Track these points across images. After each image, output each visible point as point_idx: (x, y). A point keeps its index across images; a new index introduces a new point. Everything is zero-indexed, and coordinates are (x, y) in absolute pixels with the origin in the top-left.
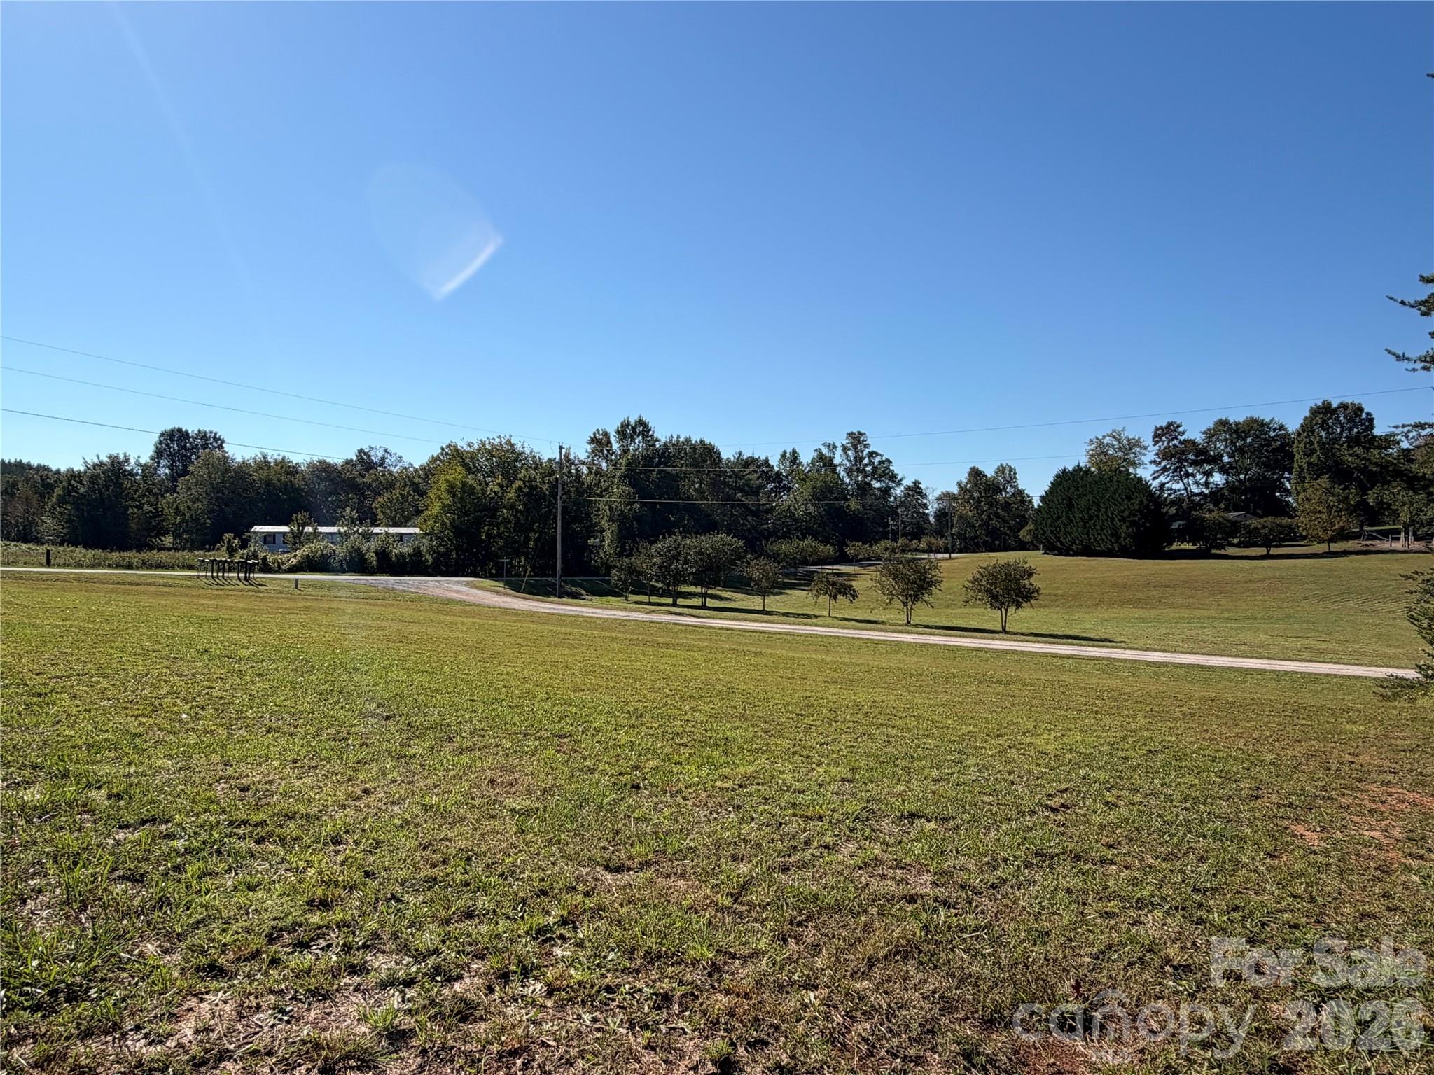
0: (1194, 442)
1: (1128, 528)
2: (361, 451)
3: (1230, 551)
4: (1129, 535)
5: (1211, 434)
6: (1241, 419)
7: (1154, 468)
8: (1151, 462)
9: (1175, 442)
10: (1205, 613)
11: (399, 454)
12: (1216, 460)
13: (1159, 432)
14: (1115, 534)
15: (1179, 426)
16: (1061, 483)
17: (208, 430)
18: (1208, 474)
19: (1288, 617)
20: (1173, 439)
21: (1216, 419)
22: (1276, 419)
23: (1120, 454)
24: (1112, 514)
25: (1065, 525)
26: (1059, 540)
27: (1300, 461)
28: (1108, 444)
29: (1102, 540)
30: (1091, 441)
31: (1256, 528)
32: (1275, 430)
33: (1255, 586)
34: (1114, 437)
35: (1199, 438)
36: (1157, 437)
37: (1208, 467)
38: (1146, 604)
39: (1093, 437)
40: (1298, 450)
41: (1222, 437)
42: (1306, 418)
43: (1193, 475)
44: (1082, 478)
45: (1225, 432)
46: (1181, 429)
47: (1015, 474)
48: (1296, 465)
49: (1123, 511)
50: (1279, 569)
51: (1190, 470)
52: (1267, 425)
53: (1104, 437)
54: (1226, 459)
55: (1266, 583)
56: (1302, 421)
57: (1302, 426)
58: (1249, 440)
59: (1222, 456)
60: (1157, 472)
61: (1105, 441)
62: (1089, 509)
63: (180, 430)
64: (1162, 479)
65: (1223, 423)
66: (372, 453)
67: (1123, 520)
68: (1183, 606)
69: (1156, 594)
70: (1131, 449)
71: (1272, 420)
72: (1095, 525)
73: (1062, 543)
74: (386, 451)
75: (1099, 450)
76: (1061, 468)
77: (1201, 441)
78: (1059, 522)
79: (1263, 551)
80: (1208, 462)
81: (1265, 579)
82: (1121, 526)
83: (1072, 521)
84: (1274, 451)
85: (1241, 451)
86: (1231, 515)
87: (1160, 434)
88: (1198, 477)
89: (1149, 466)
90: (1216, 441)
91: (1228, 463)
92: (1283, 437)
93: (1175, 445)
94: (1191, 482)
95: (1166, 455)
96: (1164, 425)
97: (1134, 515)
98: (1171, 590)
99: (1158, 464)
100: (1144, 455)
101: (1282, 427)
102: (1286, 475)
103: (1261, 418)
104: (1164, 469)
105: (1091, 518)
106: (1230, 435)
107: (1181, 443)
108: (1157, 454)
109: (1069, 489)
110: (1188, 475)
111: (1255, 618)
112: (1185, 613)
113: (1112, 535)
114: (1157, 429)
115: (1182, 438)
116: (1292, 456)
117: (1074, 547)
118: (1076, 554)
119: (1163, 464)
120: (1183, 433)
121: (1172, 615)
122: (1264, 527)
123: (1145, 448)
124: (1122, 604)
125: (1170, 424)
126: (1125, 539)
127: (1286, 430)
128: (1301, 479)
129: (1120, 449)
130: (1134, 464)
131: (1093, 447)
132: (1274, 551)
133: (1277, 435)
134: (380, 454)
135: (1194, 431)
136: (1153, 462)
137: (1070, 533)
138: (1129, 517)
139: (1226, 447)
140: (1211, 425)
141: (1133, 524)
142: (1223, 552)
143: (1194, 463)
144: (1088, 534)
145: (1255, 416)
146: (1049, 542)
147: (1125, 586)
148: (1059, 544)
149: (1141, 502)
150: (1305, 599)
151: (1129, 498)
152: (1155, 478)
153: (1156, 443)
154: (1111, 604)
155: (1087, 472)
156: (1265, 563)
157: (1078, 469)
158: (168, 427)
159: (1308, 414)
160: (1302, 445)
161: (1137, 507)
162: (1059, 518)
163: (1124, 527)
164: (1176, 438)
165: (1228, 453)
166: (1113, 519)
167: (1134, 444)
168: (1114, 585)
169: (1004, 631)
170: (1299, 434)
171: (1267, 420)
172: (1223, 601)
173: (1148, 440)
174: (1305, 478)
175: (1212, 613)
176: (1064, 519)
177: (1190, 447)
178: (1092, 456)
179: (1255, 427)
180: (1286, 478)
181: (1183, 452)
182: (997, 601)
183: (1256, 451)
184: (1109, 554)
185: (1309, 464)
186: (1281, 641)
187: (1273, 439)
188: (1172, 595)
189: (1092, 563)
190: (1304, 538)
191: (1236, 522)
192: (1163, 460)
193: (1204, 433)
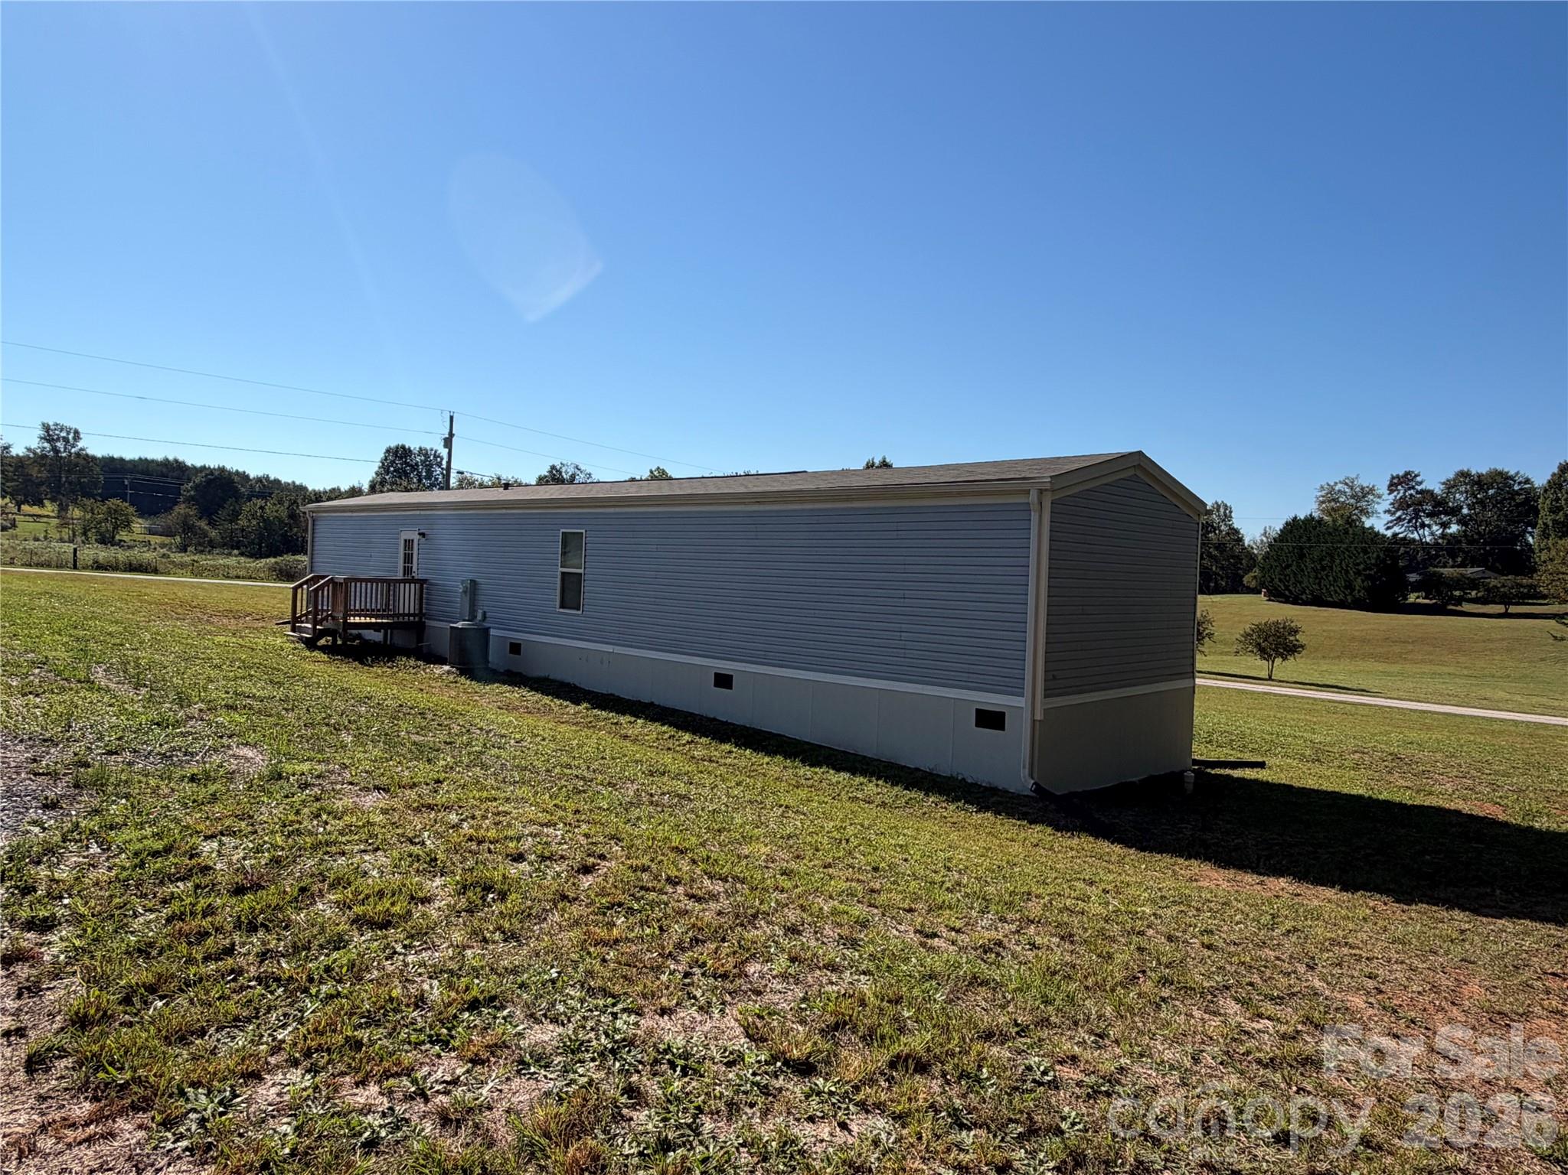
0: (1431, 493)
1: (1363, 581)
2: (553, 467)
3: (1467, 607)
4: (1364, 588)
5: (1450, 486)
6: (1484, 471)
7: (1388, 517)
8: (1385, 512)
9: (1412, 492)
10: (1446, 669)
11: (588, 471)
12: (1455, 511)
13: (1395, 481)
14: (1349, 586)
15: (1416, 476)
16: (1291, 532)
17: (428, 448)
18: (1445, 525)
19: (1525, 676)
20: (1410, 489)
21: (1458, 469)
22: (1522, 473)
23: (1352, 501)
24: (1347, 566)
25: (1295, 574)
26: (1287, 588)
27: (1545, 517)
28: (1339, 491)
29: (1336, 592)
30: (1322, 487)
31: (1495, 586)
32: (1520, 483)
33: (1491, 646)
34: (1346, 484)
35: (1438, 489)
36: (1392, 486)
37: (1444, 518)
38: (1385, 658)
39: (1324, 483)
40: (1543, 505)
41: (1463, 489)
42: (1554, 475)
43: (1429, 526)
44: (1315, 528)
45: (1466, 484)
46: (1419, 479)
47: (1231, 512)
48: (1540, 522)
49: (1358, 564)
50: (1518, 630)
51: (1427, 521)
52: (1512, 478)
53: (1336, 483)
54: (1465, 511)
55: (1505, 643)
56: (1549, 478)
57: (1549, 482)
58: (1491, 492)
59: (1462, 507)
60: (1391, 522)
61: (1337, 488)
62: (1321, 560)
63: (403, 447)
64: (1396, 529)
65: (1464, 475)
66: (563, 470)
67: (1358, 573)
68: (1423, 661)
69: (1397, 649)
70: (1364, 497)
71: (1517, 473)
72: (1327, 576)
73: (1290, 591)
74: (577, 467)
75: (1330, 496)
76: (1292, 515)
77: (1439, 492)
78: (1288, 572)
79: (1500, 609)
80: (1446, 514)
81: (1503, 639)
82: (1355, 579)
83: (1302, 570)
84: (1518, 505)
85: (1481, 502)
86: (1470, 571)
87: (1397, 482)
88: (1435, 528)
89: (1382, 515)
90: (1455, 493)
91: (1467, 515)
92: (1527, 491)
93: (1411, 495)
94: (1426, 533)
95: (1401, 504)
96: (1401, 473)
97: (1371, 569)
98: (1410, 647)
99: (1393, 514)
100: (1378, 503)
101: (1527, 481)
102: (1530, 529)
103: (1506, 470)
104: (1399, 519)
105: (1323, 569)
106: (1472, 487)
107: (1418, 492)
108: (1392, 504)
109: (1300, 537)
110: (1423, 525)
111: (1493, 676)
112: (1427, 668)
113: (1346, 587)
114: (1393, 478)
115: (1419, 488)
116: (1536, 512)
117: (1304, 597)
118: (1305, 603)
119: (1399, 514)
120: (1420, 483)
121: (1414, 670)
122: (1504, 586)
123: (1379, 497)
124: (1365, 657)
125: (1407, 473)
126: (1359, 591)
127: (1532, 483)
128: (1545, 535)
129: (1353, 497)
130: (1367, 514)
131: (1323, 493)
132: (1513, 609)
133: (1521, 489)
134: (571, 471)
135: (1433, 482)
136: (1388, 511)
137: (1301, 583)
138: (1364, 570)
139: (1467, 498)
140: (1451, 476)
141: (1368, 577)
142: (1459, 608)
143: (1430, 515)
144: (1319, 584)
145: (1499, 468)
146: (1276, 589)
147: (1364, 641)
148: (1287, 593)
149: (1378, 556)
150: (1542, 660)
151: (1365, 551)
152: (1388, 528)
153: (1391, 492)
154: (1353, 657)
155: (1320, 521)
156: (1504, 622)
157: (1310, 519)
158: (393, 445)
159: (1556, 471)
160: (1548, 502)
161: (1373, 561)
162: (1288, 566)
163: (1359, 580)
164: (1413, 488)
165: (1468, 505)
166: (1347, 572)
167: (1366, 493)
168: (1353, 639)
169: (1270, 678)
170: (1546, 491)
171: (1512, 473)
172: (1462, 659)
173: (1384, 488)
174: (1549, 535)
175: (1451, 670)
176: (1294, 568)
177: (1428, 497)
178: (1323, 502)
179: (1501, 479)
180: (1530, 533)
181: (1420, 504)
182: (1264, 653)
183: (1497, 503)
184: (1341, 605)
185: (1555, 521)
186: (1518, 698)
187: (1518, 493)
188: (1412, 651)
189: (1325, 614)
190: (1545, 597)
191: (1475, 579)
192: (1398, 510)
193: (1443, 483)
